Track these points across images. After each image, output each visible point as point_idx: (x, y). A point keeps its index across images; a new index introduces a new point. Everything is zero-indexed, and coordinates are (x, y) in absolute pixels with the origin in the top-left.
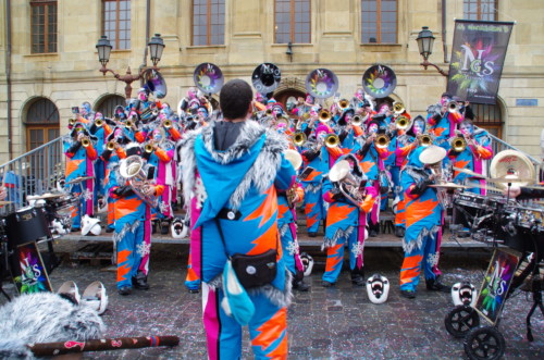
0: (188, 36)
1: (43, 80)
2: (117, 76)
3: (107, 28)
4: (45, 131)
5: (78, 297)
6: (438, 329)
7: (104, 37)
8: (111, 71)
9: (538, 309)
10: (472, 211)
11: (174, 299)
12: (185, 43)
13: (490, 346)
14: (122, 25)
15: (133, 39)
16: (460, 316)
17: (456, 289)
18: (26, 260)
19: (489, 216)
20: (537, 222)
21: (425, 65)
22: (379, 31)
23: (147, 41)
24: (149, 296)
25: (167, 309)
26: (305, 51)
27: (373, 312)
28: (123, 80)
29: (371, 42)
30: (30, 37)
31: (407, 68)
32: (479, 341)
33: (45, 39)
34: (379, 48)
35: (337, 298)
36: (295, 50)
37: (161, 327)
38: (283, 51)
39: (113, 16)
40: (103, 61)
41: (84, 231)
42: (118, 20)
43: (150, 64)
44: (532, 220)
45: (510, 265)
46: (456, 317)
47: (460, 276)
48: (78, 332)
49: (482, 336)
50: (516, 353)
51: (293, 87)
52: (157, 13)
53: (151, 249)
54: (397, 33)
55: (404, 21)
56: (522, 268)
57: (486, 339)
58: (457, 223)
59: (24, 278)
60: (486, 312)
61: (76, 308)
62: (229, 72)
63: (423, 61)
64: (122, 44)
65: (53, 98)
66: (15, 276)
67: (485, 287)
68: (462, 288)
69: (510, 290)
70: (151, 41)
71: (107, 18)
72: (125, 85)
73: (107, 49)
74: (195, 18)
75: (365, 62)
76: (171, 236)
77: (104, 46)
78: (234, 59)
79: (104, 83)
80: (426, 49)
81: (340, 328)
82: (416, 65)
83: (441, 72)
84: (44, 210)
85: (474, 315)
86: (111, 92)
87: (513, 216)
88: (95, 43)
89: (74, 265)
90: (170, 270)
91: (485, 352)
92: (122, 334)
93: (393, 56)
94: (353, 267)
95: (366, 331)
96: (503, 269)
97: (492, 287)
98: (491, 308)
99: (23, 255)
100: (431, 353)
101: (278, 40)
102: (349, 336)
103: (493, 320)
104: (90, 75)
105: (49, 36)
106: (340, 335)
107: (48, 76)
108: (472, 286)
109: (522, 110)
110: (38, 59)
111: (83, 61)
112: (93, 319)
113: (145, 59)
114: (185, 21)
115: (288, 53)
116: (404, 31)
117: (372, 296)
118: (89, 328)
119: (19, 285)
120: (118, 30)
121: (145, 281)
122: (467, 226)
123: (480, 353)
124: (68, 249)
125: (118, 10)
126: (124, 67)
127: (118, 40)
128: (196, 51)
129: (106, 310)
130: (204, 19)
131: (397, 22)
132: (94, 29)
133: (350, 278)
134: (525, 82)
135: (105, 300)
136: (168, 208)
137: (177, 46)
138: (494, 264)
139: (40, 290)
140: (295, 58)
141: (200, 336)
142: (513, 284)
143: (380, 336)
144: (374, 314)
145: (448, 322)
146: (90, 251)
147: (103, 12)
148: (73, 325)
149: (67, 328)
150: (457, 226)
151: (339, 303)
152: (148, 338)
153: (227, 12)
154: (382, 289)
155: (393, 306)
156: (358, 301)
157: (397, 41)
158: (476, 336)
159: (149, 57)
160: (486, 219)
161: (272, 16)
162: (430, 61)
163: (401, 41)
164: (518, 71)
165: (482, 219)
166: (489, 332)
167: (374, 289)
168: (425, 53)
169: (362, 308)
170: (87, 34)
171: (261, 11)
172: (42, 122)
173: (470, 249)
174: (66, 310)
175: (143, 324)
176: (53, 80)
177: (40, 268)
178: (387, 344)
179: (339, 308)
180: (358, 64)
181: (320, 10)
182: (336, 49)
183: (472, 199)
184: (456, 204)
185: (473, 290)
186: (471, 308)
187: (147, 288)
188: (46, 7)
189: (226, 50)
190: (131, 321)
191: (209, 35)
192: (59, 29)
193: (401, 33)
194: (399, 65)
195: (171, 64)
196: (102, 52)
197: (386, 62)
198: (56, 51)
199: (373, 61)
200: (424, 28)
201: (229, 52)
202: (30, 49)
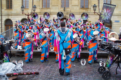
1: (9, 15)
2: (26, 14)
3: (23, 4)
4: (10, 27)
5: (17, 63)
6: (96, 71)
8: (25, 13)
9: (118, 67)
10: (104, 45)
11: (38, 64)
12: (41, 7)
13: (108, 75)
14: (27, 3)
15: (29, 6)
16: (101, 68)
17: (101, 63)
18: (5, 55)
19: (108, 46)
20: (119, 48)
21: (95, 13)
22: (84, 5)
23: (32, 6)
24: (32, 63)
25: (36, 66)
26: (68, 9)
27: (82, 67)
29: (83, 8)
30: (6, 5)
31: (90, 13)
32: (105, 74)
33: (9, 6)
34: (84, 9)
35: (74, 64)
36: (65, 9)
37: (35, 70)
38: (63, 9)
39: (25, 1)
40: (23, 11)
41: (18, 49)
43: (33, 12)
44: (118, 47)
45: (113, 57)
46: (100, 69)
47: (101, 60)
48: (17, 71)
49: (106, 73)
50: (113, 77)
51: (65, 17)
53: (33, 53)
54: (88, 5)
55: (90, 3)
56: (115, 58)
57: (107, 74)
58: (101, 48)
59: (5, 59)
60: (107, 68)
61: (16, 66)
62: (51, 14)
63: (94, 12)
64: (27, 7)
65: (11, 19)
66: (3, 59)
67: (107, 62)
68: (102, 62)
69: (112, 63)
70: (33, 7)
71: (23, 1)
72: (27, 16)
73: (23, 8)
74: (43, 2)
75: (81, 12)
76: (37, 50)
78: (52, 11)
79: (23, 16)
80: (95, 9)
81: (75, 71)
82: (92, 13)
83: (98, 14)
84: (9, 44)
85: (104, 68)
86: (24, 18)
87: (114, 46)
88: (21, 7)
89: (16, 56)
90: (37, 58)
91: (107, 76)
92: (26, 72)
93: (87, 11)
94: (78, 57)
95: (80, 72)
96: (111, 58)
97: (108, 62)
98: (108, 67)
99: (4, 54)
100: (95, 76)
101: (62, 7)
102: (77, 73)
103: (109, 69)
104: (20, 14)
105: (10, 5)
106: (75, 72)
107: (10, 14)
108: (104, 62)
109: (116, 23)
110: (8, 10)
111: (18, 11)
112: (20, 68)
113: (32, 11)
114: (41, 2)
115: (64, 10)
116: (90, 5)
117: (82, 64)
118: (19, 70)
119: (3, 61)
120: (26, 4)
121: (32, 60)
122: (103, 49)
123: (106, 77)
124: (14, 53)
126: (27, 12)
127: (26, 6)
128: (43, 9)
129: (23, 66)
130: (45, 2)
131: (88, 3)
132: (21, 4)
133: (77, 60)
134: (117, 17)
135: (23, 64)
136: (37, 44)
137: (39, 8)
138: (109, 57)
139: (8, 62)
140: (66, 11)
141: (44, 72)
142: (113, 62)
143: (84, 73)
144: (82, 68)
145: (99, 70)
146: (19, 53)
148: (15, 70)
149: (14, 70)
150: (101, 49)
152: (32, 73)
153: (50, 0)
154: (84, 62)
155: (87, 66)
156: (79, 65)
158: (105, 73)
159: (33, 10)
160: (108, 47)
161: (61, 1)
162: (96, 12)
163: (89, 7)
164: (115, 14)
165: (107, 47)
166: (108, 72)
167: (82, 62)
168: (95, 10)
169: (80, 66)
170: (19, 5)
171: (58, 0)
172: (9, 24)
173: (104, 54)
174: (14, 66)
175: (31, 70)
176: (11, 15)
177: (8, 57)
178: (85, 75)
179: (75, 66)
180: (79, 12)
182: (75, 9)
183: (104, 43)
184: (101, 44)
185: (104, 63)
186: (104, 67)
187: (32, 62)
189: (50, 9)
190: (28, 69)
191: (46, 5)
192: (12, 4)
193: (89, 6)
194: (89, 13)
195: (38, 12)
196: (22, 9)
197: (86, 12)
198: (12, 9)
199: (83, 12)
200: (94, 4)
201: (51, 9)
202: (6, 8)
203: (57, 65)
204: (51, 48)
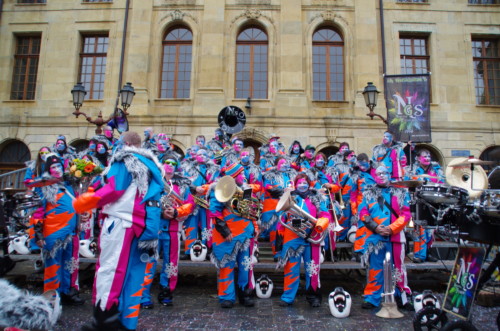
0: (157, 90)
2: (88, 119)
3: (82, 80)
7: (79, 83)
8: (84, 114)
12: (154, 96)
14: (97, 78)
15: (106, 90)
17: (418, 300)
21: (371, 115)
22: (329, 90)
23: (119, 89)
26: (262, 105)
28: (94, 123)
30: (10, 85)
31: (354, 122)
33: (24, 87)
34: (329, 105)
36: (253, 105)
38: (242, 105)
39: (90, 70)
40: (77, 104)
42: (93, 74)
51: (251, 137)
52: (129, 69)
54: (344, 92)
55: (350, 81)
60: (456, 310)
62: (192, 122)
63: (369, 112)
64: (95, 94)
65: (26, 142)
67: (452, 286)
68: (425, 298)
70: (122, 88)
71: (83, 71)
72: (95, 128)
73: (81, 94)
74: (164, 74)
75: (317, 116)
77: (79, 91)
78: (197, 111)
79: (76, 129)
80: (372, 101)
82: (362, 119)
86: (82, 137)
88: (71, 87)
93: (342, 112)
96: (469, 264)
97: (460, 284)
101: (238, 95)
103: (466, 315)
104: (63, 121)
105: (29, 85)
107: (24, 120)
108: (434, 296)
110: (16, 105)
111: (58, 108)
114: (154, 76)
115: (247, 107)
116: (351, 89)
117: (334, 311)
118: (36, 314)
120: (92, 82)
125: (94, 65)
127: (92, 89)
128: (163, 103)
130: (171, 76)
131: (344, 82)
132: (71, 80)
134: (458, 136)
137: (146, 98)
138: (459, 262)
140: (254, 112)
144: (338, 326)
147: (81, 66)
151: (301, 318)
153: (193, 70)
154: (344, 303)
157: (344, 98)
159: (120, 104)
161: (233, 75)
162: (375, 112)
163: (348, 98)
164: (451, 126)
165: (446, 210)
167: (336, 303)
169: (326, 321)
170: (64, 84)
171: (224, 70)
172: (14, 163)
176: (28, 125)
179: (302, 321)
180: (310, 118)
181: (276, 70)
182: (291, 104)
183: (436, 189)
185: (436, 300)
188: (29, 60)
189: (191, 103)
191: (176, 90)
192: (38, 79)
193: (348, 92)
194: (347, 119)
195: (140, 114)
196: (76, 96)
197: (335, 116)
198: (33, 98)
199: (325, 116)
200: (369, 83)
201: (193, 105)
202: (9, 96)
203: (219, 317)
204: (192, 250)
